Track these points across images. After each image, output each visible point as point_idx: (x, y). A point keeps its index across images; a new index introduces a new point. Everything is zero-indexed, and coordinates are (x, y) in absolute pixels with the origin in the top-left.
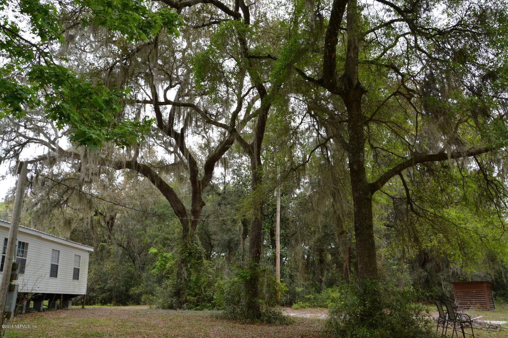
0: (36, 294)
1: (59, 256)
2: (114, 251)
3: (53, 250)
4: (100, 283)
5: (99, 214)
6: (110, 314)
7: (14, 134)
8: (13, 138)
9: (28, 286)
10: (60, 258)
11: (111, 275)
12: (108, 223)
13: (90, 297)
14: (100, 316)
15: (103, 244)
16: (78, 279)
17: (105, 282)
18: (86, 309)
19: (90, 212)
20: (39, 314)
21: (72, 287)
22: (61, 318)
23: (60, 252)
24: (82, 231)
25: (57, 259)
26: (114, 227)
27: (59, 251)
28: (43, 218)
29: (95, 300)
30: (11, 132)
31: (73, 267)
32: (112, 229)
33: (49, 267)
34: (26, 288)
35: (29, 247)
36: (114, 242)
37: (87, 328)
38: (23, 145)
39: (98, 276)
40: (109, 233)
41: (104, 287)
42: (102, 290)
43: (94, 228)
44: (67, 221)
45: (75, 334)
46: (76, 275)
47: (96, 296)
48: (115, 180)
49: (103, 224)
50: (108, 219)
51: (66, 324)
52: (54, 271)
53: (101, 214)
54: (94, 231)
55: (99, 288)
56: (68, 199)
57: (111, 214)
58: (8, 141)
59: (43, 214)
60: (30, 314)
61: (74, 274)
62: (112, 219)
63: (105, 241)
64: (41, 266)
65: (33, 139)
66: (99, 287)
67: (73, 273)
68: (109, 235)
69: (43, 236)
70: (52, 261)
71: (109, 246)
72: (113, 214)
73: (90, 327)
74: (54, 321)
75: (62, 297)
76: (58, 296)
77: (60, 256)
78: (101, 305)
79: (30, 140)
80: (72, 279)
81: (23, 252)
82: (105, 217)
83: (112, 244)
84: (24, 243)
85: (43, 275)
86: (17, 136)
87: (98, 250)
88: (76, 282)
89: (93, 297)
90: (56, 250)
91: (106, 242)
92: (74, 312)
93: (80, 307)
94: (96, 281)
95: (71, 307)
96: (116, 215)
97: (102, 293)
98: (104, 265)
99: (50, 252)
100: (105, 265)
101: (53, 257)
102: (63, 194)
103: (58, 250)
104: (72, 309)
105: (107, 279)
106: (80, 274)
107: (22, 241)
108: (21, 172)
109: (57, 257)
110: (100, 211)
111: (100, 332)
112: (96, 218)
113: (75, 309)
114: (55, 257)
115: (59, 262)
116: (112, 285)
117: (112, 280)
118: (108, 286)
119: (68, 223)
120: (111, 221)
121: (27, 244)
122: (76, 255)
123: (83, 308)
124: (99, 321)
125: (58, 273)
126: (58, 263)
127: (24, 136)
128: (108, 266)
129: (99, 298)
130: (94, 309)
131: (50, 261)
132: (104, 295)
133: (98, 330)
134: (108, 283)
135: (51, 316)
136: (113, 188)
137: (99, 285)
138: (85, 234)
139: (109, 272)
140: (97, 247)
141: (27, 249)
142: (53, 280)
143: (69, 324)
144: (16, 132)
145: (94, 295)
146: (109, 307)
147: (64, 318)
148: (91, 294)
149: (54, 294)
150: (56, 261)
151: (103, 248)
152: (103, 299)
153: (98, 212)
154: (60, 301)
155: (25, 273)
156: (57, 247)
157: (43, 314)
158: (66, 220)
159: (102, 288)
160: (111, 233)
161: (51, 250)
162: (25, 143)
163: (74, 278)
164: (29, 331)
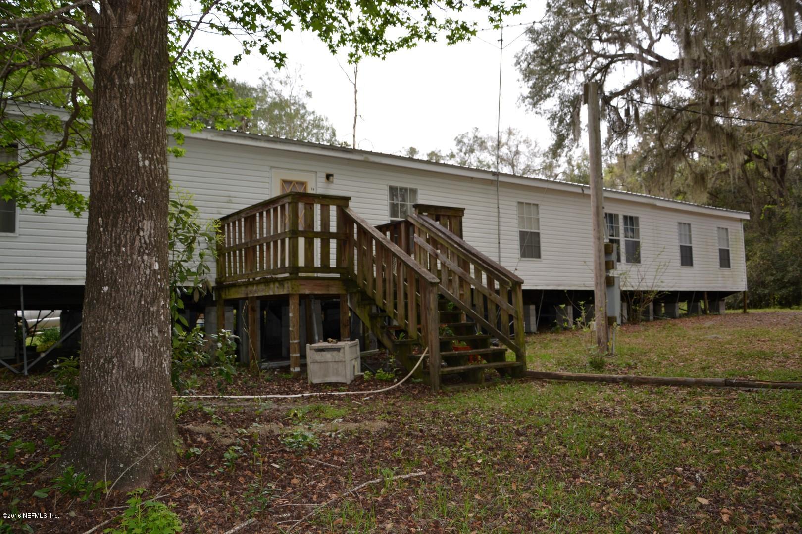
0: (661, 292)
1: (690, 232)
2: (791, 216)
3: (680, 223)
4: (774, 272)
5: (754, 158)
6: (792, 321)
7: (589, 58)
8: (589, 64)
9: (647, 281)
10: (693, 236)
11: (792, 258)
12: (775, 169)
13: (759, 295)
14: (771, 324)
15: (770, 206)
16: (729, 267)
17: (783, 269)
18: (748, 313)
19: (736, 154)
20: (672, 321)
21: (720, 279)
22: (705, 328)
23: (692, 226)
24: (730, 191)
25: (688, 237)
26: (788, 176)
27: (689, 225)
28: (659, 177)
29: (769, 300)
30: (584, 54)
31: (718, 248)
32: (783, 180)
33: (677, 251)
34: (644, 284)
35: (640, 223)
36: (791, 200)
37: (744, 344)
38: (604, 70)
39: (768, 260)
40: (778, 187)
41: (783, 277)
42: (780, 284)
43: (751, 183)
44: (699, 176)
45: (722, 352)
46: (725, 259)
47: (769, 294)
48: (776, 92)
49: (766, 174)
50: (773, 163)
51: (709, 337)
52: (687, 257)
53: (759, 157)
54: (751, 188)
55: (774, 281)
56: (692, 140)
57: (777, 153)
58: (584, 71)
59: (658, 172)
60: (658, 322)
61: (721, 259)
62: (782, 161)
63: (774, 203)
64: (662, 249)
65: (616, 56)
66: (772, 278)
67: (718, 257)
68: (779, 191)
69: (659, 203)
70: (681, 241)
71: (782, 209)
72: (781, 152)
73: (751, 342)
74: (692, 333)
75: (706, 296)
76: (699, 295)
77: (692, 232)
78: (781, 308)
79: (613, 59)
80: (719, 267)
81: (632, 230)
82: (767, 160)
83: (786, 205)
84: (631, 218)
85: (667, 264)
86: (594, 59)
87: (762, 218)
88: (726, 271)
89: (765, 295)
90: (685, 224)
91: (776, 204)
92: (727, 319)
93: (740, 311)
94: (766, 270)
95: (724, 311)
96: (787, 154)
97: (780, 289)
98: (776, 242)
99: (675, 228)
100: (779, 243)
101: (680, 235)
102: (684, 134)
103: (687, 222)
104: (726, 315)
105: (786, 266)
106: (731, 258)
107: (629, 214)
108: (589, 100)
109: (687, 233)
110: (756, 152)
111: (768, 351)
112: (751, 165)
113: (731, 315)
114: (685, 235)
115: (693, 242)
116: (797, 274)
117: (795, 266)
118: (789, 276)
119: (700, 178)
120: (779, 167)
121: (637, 218)
122: (719, 228)
123: (745, 312)
124: (768, 333)
125: (694, 259)
126: (691, 243)
127: (605, 56)
128: (783, 243)
129: (776, 296)
130: (765, 314)
131: (677, 241)
132: (784, 291)
133: (765, 347)
134: (789, 272)
135: (689, 324)
136: (775, 107)
137: (772, 275)
138: (737, 195)
139: (789, 252)
140: (761, 214)
141: (638, 225)
142: (686, 270)
143: (715, 337)
144: (591, 52)
145: (767, 291)
146: (792, 311)
147: (709, 328)
148: (760, 291)
149: (692, 292)
150: (688, 240)
151: (771, 214)
152: (782, 297)
153: (752, 155)
154: (705, 302)
155: (642, 262)
156: (685, 219)
157: (677, 321)
158: (696, 175)
159: (778, 280)
160: (782, 187)
161: (677, 224)
162: (607, 67)
163: (722, 266)
164: (651, 346)
